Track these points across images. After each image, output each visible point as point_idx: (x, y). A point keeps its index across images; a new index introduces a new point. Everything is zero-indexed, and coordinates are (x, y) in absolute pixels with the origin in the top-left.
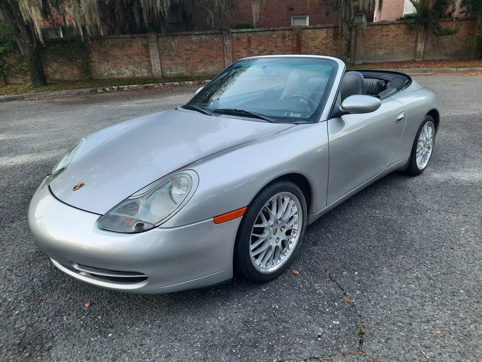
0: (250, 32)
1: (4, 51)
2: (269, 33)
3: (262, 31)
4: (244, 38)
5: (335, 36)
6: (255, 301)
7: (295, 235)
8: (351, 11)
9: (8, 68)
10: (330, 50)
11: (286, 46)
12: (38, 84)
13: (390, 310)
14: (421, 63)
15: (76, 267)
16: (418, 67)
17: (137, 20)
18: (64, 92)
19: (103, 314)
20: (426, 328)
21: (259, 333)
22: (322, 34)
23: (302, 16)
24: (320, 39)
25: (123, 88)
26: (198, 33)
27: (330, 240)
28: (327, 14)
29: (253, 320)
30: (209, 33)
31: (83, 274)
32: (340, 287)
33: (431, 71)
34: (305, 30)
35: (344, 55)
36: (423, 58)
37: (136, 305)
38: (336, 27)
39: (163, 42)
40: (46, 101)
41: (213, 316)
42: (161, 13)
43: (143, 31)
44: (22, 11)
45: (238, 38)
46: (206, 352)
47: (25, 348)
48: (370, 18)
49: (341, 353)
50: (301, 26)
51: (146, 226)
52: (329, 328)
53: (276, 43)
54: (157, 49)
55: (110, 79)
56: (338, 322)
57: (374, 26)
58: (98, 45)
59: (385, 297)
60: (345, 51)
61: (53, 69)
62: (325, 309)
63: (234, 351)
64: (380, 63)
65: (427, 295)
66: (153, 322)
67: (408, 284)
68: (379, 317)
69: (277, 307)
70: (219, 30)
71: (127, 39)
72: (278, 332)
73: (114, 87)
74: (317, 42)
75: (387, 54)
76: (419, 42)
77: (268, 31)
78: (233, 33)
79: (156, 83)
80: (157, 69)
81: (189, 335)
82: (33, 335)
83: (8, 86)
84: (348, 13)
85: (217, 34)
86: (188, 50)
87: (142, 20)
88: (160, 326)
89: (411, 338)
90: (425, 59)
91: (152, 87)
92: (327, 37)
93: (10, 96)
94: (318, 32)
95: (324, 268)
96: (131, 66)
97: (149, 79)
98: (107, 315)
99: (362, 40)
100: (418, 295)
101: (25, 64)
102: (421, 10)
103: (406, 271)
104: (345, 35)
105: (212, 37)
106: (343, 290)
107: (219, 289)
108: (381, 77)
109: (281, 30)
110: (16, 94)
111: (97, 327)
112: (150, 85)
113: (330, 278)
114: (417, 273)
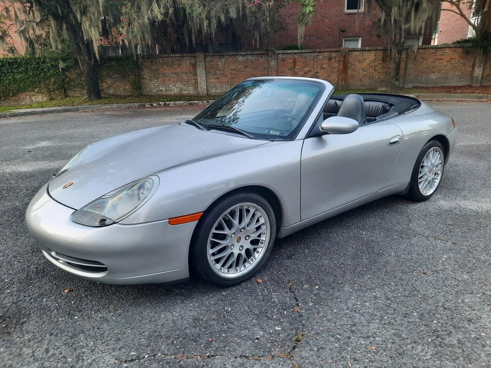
0: (296, 53)
1: (67, 66)
2: (315, 54)
3: (308, 52)
4: (290, 59)
5: (384, 59)
6: (212, 303)
7: (262, 245)
8: (401, 34)
9: (69, 82)
10: (378, 72)
11: (332, 68)
12: (92, 97)
13: (335, 323)
14: (477, 88)
15: (53, 254)
16: (473, 92)
17: (187, 40)
18: (115, 106)
19: (77, 300)
20: (363, 343)
21: (203, 330)
22: (370, 56)
23: (355, 38)
24: (368, 61)
25: (169, 104)
26: (244, 54)
27: (305, 255)
28: (379, 36)
29: (203, 318)
30: (255, 53)
31: (61, 262)
32: (295, 298)
33: (487, 98)
34: (353, 52)
35: (392, 78)
36: (481, 83)
37: (107, 296)
38: (385, 50)
39: (210, 61)
40: (97, 114)
41: (169, 311)
42: (208, 34)
43: (192, 51)
44: (84, 32)
45: (283, 59)
46: (151, 340)
47: (4, 320)
48: (427, 40)
49: (271, 355)
50: (348, 48)
51: (107, 222)
52: (269, 333)
53: (322, 65)
54: (204, 68)
55: (159, 96)
56: (280, 329)
57: (427, 50)
58: (150, 63)
59: (335, 311)
60: (393, 74)
61: (109, 85)
62: (273, 316)
63: (175, 342)
64: (432, 87)
65: (378, 314)
66: (116, 310)
67: (364, 302)
68: (321, 328)
69: (230, 309)
70: (265, 51)
71: (177, 58)
72: (221, 330)
73: (161, 103)
74: (365, 64)
75: (441, 78)
76: (477, 66)
77: (315, 52)
78: (279, 54)
79: (200, 100)
80: (202, 87)
81: (142, 325)
82: (15, 310)
83: (67, 98)
84: (398, 36)
85: (263, 54)
86: (234, 70)
87: (191, 41)
88: (120, 315)
89: (345, 349)
90: (483, 85)
91: (197, 104)
92: (375, 60)
93: (66, 108)
94: (366, 54)
95: (288, 280)
96: (179, 84)
97: (195, 96)
98: (80, 301)
99: (413, 64)
100: (368, 312)
101: (83, 78)
102: (481, 33)
103: (367, 290)
104: (393, 58)
105: (257, 58)
106: (297, 301)
107: (184, 289)
108: (387, 101)
109: (327, 52)
110: (73, 106)
111: (68, 310)
112: (195, 102)
113: (290, 289)
114: (377, 293)
